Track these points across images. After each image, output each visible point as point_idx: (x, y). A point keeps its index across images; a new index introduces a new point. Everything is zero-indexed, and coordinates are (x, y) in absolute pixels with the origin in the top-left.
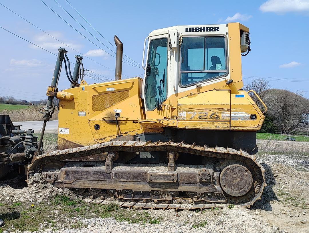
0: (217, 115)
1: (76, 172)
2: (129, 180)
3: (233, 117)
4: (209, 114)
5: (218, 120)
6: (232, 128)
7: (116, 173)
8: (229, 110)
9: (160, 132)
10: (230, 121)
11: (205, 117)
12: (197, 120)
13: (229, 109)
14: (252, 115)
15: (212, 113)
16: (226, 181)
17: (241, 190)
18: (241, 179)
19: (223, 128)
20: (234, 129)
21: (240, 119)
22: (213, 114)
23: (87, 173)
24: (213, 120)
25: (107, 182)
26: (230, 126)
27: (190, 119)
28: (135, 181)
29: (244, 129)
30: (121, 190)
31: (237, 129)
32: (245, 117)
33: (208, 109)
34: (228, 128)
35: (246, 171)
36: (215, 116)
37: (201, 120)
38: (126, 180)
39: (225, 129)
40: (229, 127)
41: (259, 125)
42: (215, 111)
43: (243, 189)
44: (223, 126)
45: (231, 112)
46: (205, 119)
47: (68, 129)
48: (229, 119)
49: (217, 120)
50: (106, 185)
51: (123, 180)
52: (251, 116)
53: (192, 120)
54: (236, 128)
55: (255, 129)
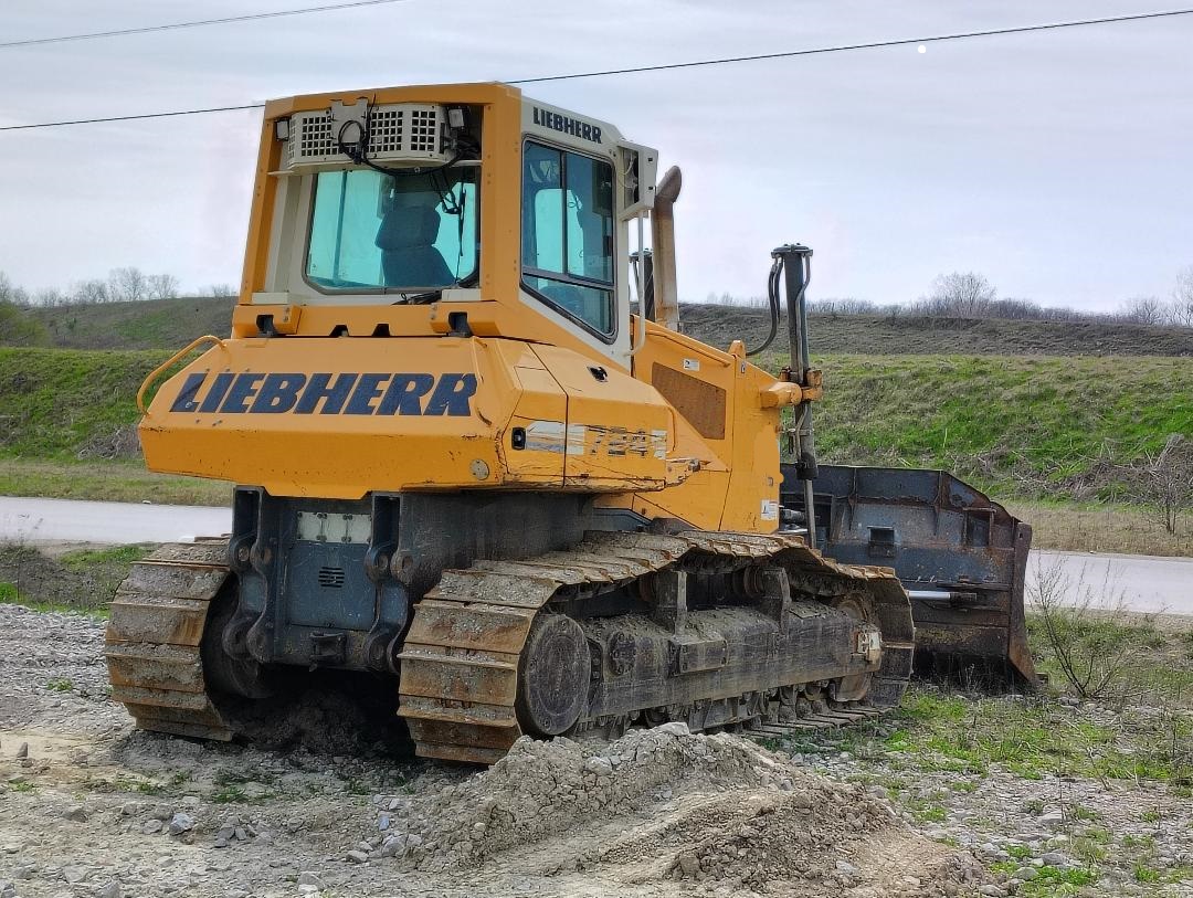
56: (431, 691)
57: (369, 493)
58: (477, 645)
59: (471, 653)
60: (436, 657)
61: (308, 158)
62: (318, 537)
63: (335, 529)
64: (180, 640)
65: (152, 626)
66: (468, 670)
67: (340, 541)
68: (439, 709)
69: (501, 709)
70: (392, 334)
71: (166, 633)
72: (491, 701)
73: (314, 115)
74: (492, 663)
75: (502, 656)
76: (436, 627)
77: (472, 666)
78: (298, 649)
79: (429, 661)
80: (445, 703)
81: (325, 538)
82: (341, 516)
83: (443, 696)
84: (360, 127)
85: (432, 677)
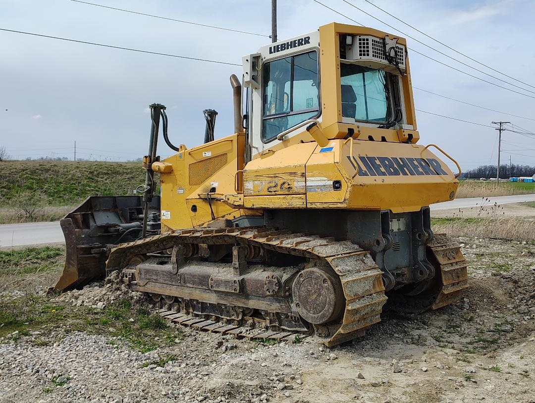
0: (289, 185)
1: (147, 271)
2: (194, 286)
3: (309, 186)
4: (279, 184)
5: (291, 192)
6: (309, 206)
7: (182, 274)
8: (303, 175)
9: (260, 214)
10: (306, 194)
11: (275, 189)
12: (266, 194)
13: (304, 173)
14: (335, 181)
15: (282, 181)
16: (299, 296)
17: (320, 312)
18: (319, 295)
19: (298, 206)
20: (311, 207)
21: (319, 190)
22: (284, 183)
23: (157, 273)
24: (284, 194)
25: (175, 287)
26: (307, 203)
27: (258, 194)
28: (200, 287)
29: (324, 206)
30: (189, 299)
31: (315, 206)
32: (325, 186)
33: (277, 175)
34: (304, 206)
35: (325, 281)
36: (286, 186)
37: (270, 193)
38: (191, 286)
39: (301, 206)
40: (305, 203)
41: (345, 200)
42: (286, 178)
43: (322, 313)
44: (297, 202)
45: (307, 178)
46: (275, 191)
47: (169, 212)
48: (304, 191)
49: (289, 193)
50: (174, 291)
51: (189, 285)
52: (333, 183)
53: (261, 193)
54: (313, 206)
55: (339, 205)
57: (421, 208)
61: (374, 58)
67: (397, 231)
70: (387, 140)
73: (376, 39)
81: (393, 230)
82: (396, 220)
84: (394, 51)
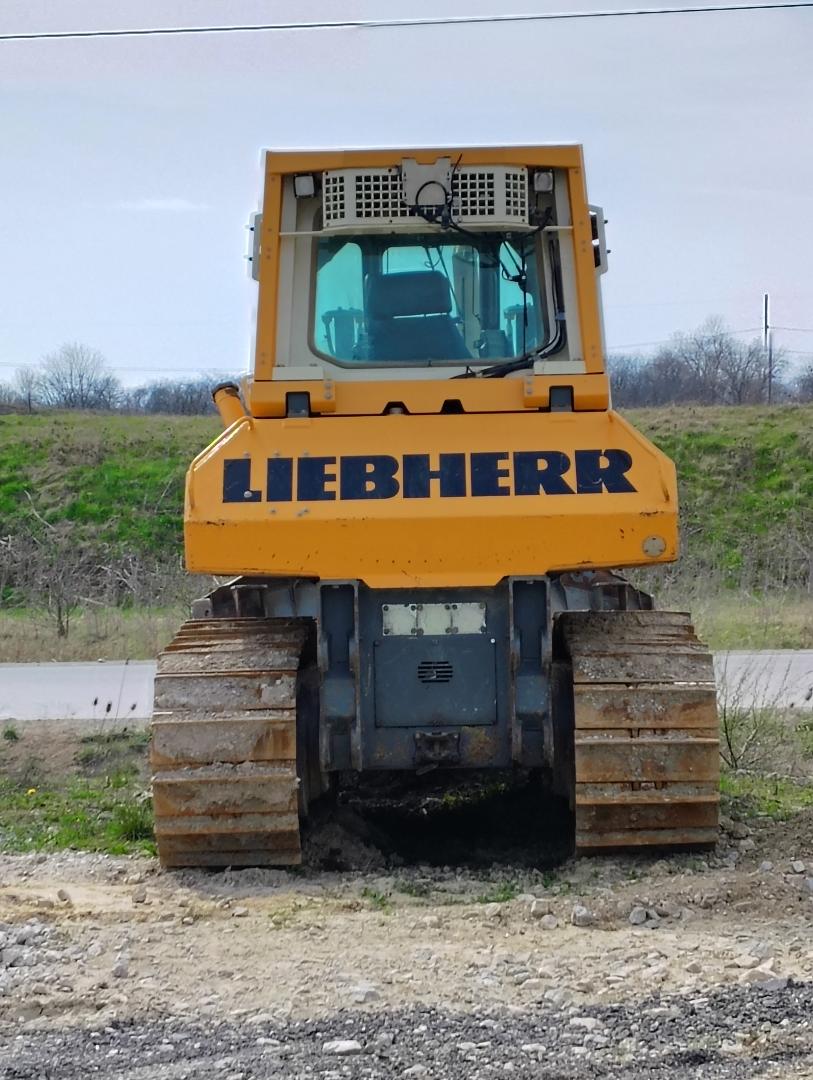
56: (618, 776)
57: (505, 578)
58: (664, 724)
59: (658, 732)
60: (618, 740)
61: (364, 220)
62: (413, 631)
63: (435, 620)
64: (268, 754)
65: (226, 743)
66: (665, 749)
67: (445, 633)
68: (627, 793)
69: (703, 785)
70: (466, 409)
71: (245, 747)
72: (693, 777)
73: (372, 173)
74: (691, 739)
75: (699, 733)
76: (607, 711)
77: (669, 745)
78: (395, 753)
79: (617, 745)
80: (634, 786)
81: (421, 630)
82: (441, 606)
83: (634, 779)
84: (444, 189)
85: (614, 760)
